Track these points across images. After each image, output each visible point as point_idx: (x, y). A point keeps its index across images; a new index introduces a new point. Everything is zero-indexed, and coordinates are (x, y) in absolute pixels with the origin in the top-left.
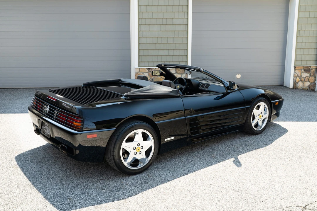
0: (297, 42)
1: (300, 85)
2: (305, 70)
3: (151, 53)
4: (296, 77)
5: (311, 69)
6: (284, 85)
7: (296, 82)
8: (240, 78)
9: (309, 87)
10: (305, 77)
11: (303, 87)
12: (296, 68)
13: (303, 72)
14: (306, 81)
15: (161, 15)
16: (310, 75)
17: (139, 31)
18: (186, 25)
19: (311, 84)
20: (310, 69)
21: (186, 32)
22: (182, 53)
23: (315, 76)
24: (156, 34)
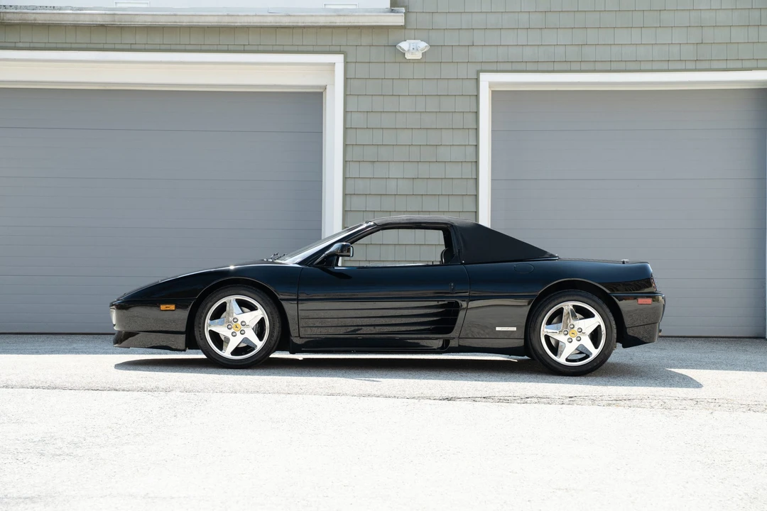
15: (404, 138)
17: (345, 179)
18: (474, 164)
21: (472, 182)
24: (392, 186)
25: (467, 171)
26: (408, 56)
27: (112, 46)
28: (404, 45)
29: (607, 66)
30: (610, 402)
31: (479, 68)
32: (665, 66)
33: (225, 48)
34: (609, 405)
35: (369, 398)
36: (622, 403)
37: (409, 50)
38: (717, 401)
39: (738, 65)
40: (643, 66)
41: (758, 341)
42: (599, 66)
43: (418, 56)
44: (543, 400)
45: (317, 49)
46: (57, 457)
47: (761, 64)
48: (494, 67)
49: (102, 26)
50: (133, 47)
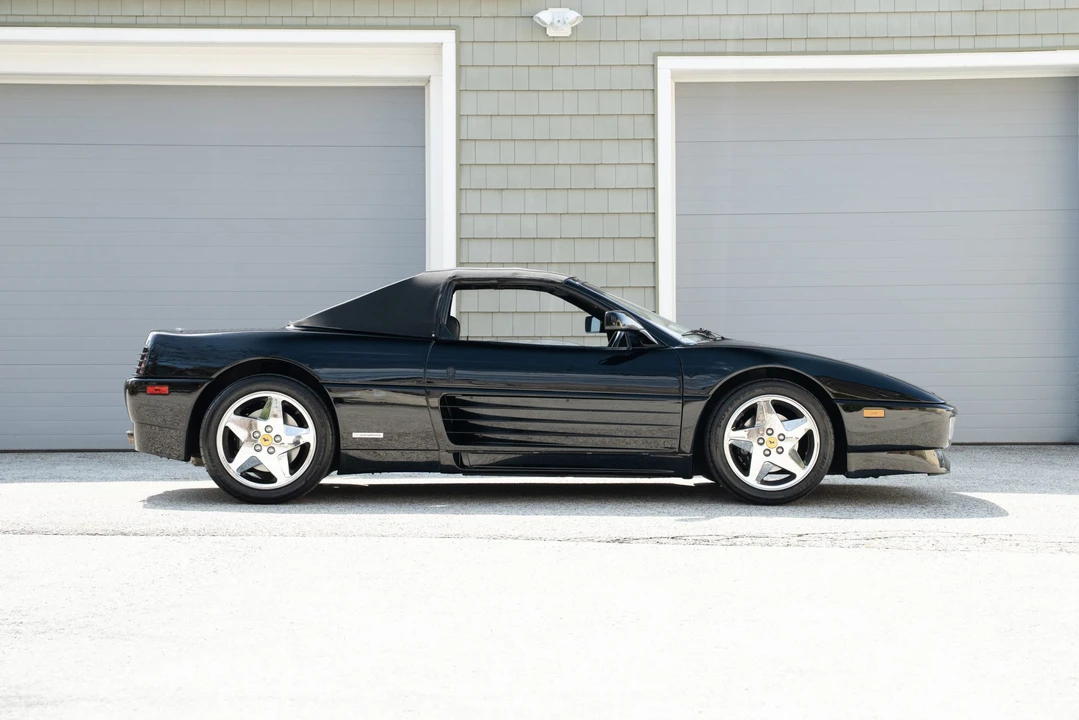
15: (546, 153)
17: (460, 215)
18: (650, 192)
21: (649, 218)
24: (529, 226)
25: (641, 202)
26: (551, 32)
27: (108, 20)
28: (545, 16)
29: (845, 45)
30: (858, 542)
31: (656, 48)
32: (929, 45)
33: (278, 21)
34: (857, 546)
35: (503, 540)
36: (876, 543)
37: (552, 24)
38: (1013, 537)
39: (1037, 42)
40: (898, 44)
41: (1069, 448)
42: (832, 45)
43: (566, 32)
44: (759, 540)
45: (415, 22)
46: (41, 635)
47: (1069, 41)
48: (677, 47)
50: (140, 20)
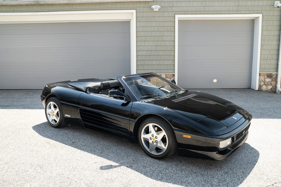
0: (261, 54)
1: (264, 88)
2: (268, 76)
3: (146, 62)
4: (261, 82)
5: (273, 76)
6: (252, 88)
7: (261, 85)
8: (216, 82)
9: (271, 90)
10: (268, 81)
11: (266, 90)
12: (261, 75)
13: (266, 78)
14: (268, 85)
15: (153, 34)
16: (272, 80)
17: (137, 46)
18: (174, 41)
19: (272, 87)
20: (271, 75)
21: (173, 46)
22: (170, 62)
23: (276, 81)
24: (150, 48)
25: (172, 43)
26: (154, 10)
27: (70, 10)
28: (153, 7)
29: (212, 12)
31: (175, 13)
32: (228, 12)
33: (102, 9)
37: (155, 8)
39: (249, 12)
40: (222, 12)
42: (209, 12)
43: (157, 10)
45: (128, 8)
48: (179, 13)
49: (67, 4)
50: (76, 9)
